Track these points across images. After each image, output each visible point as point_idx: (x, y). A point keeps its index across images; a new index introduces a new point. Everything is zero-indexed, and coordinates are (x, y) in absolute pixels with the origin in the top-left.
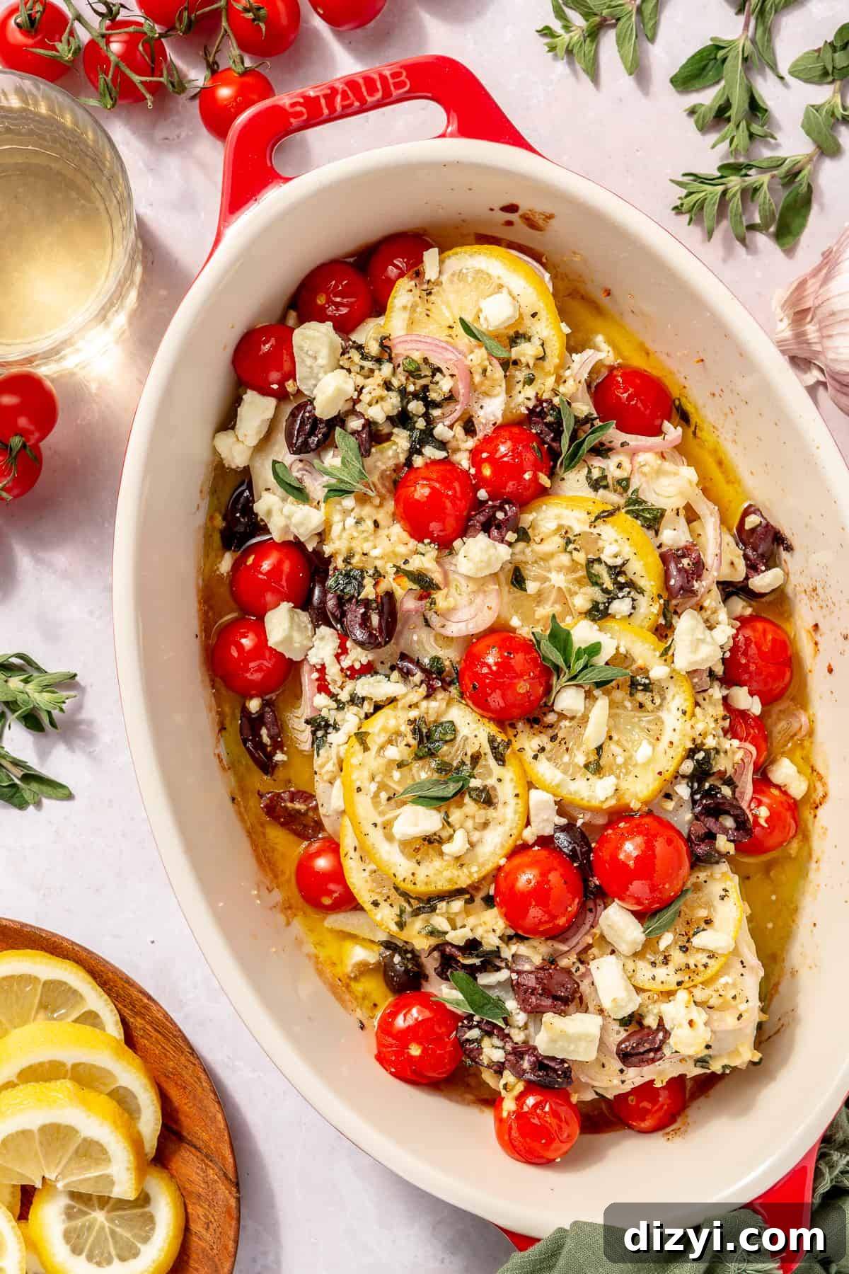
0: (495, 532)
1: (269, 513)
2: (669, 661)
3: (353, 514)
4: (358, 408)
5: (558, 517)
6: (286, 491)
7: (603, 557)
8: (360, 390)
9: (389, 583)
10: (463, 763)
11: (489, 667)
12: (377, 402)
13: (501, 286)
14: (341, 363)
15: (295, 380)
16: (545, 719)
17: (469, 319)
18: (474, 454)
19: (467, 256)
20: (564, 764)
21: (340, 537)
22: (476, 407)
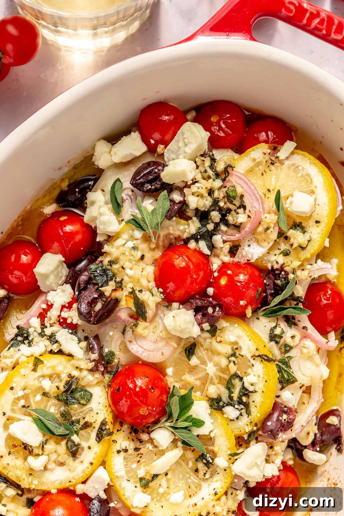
0: (199, 317)
1: (93, 203)
2: (232, 461)
3: (135, 242)
4: (185, 190)
5: (239, 337)
6: (111, 201)
7: (245, 379)
8: (195, 182)
9: (122, 295)
10: (78, 422)
11: (136, 386)
12: (198, 196)
13: (312, 192)
14: (197, 159)
15: (166, 147)
16: (141, 435)
17: (282, 195)
18: (224, 266)
19: (308, 162)
20: (131, 468)
21: (118, 248)
22: (247, 243)
